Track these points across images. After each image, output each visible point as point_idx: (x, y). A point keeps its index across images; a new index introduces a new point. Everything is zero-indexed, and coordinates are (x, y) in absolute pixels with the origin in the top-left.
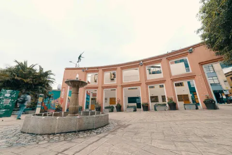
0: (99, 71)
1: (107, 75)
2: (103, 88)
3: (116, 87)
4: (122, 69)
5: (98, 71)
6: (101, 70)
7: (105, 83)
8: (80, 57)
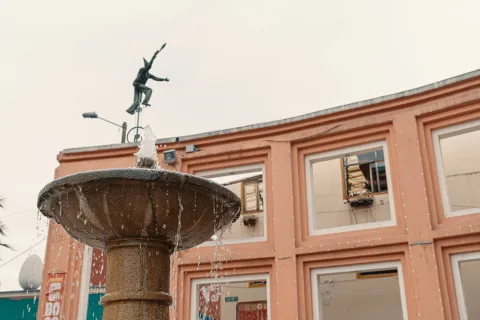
0: (273, 154)
1: (326, 173)
2: (308, 261)
3: (395, 249)
4: (428, 122)
5: (262, 154)
6: (280, 148)
7: (314, 232)
8: (144, 75)
